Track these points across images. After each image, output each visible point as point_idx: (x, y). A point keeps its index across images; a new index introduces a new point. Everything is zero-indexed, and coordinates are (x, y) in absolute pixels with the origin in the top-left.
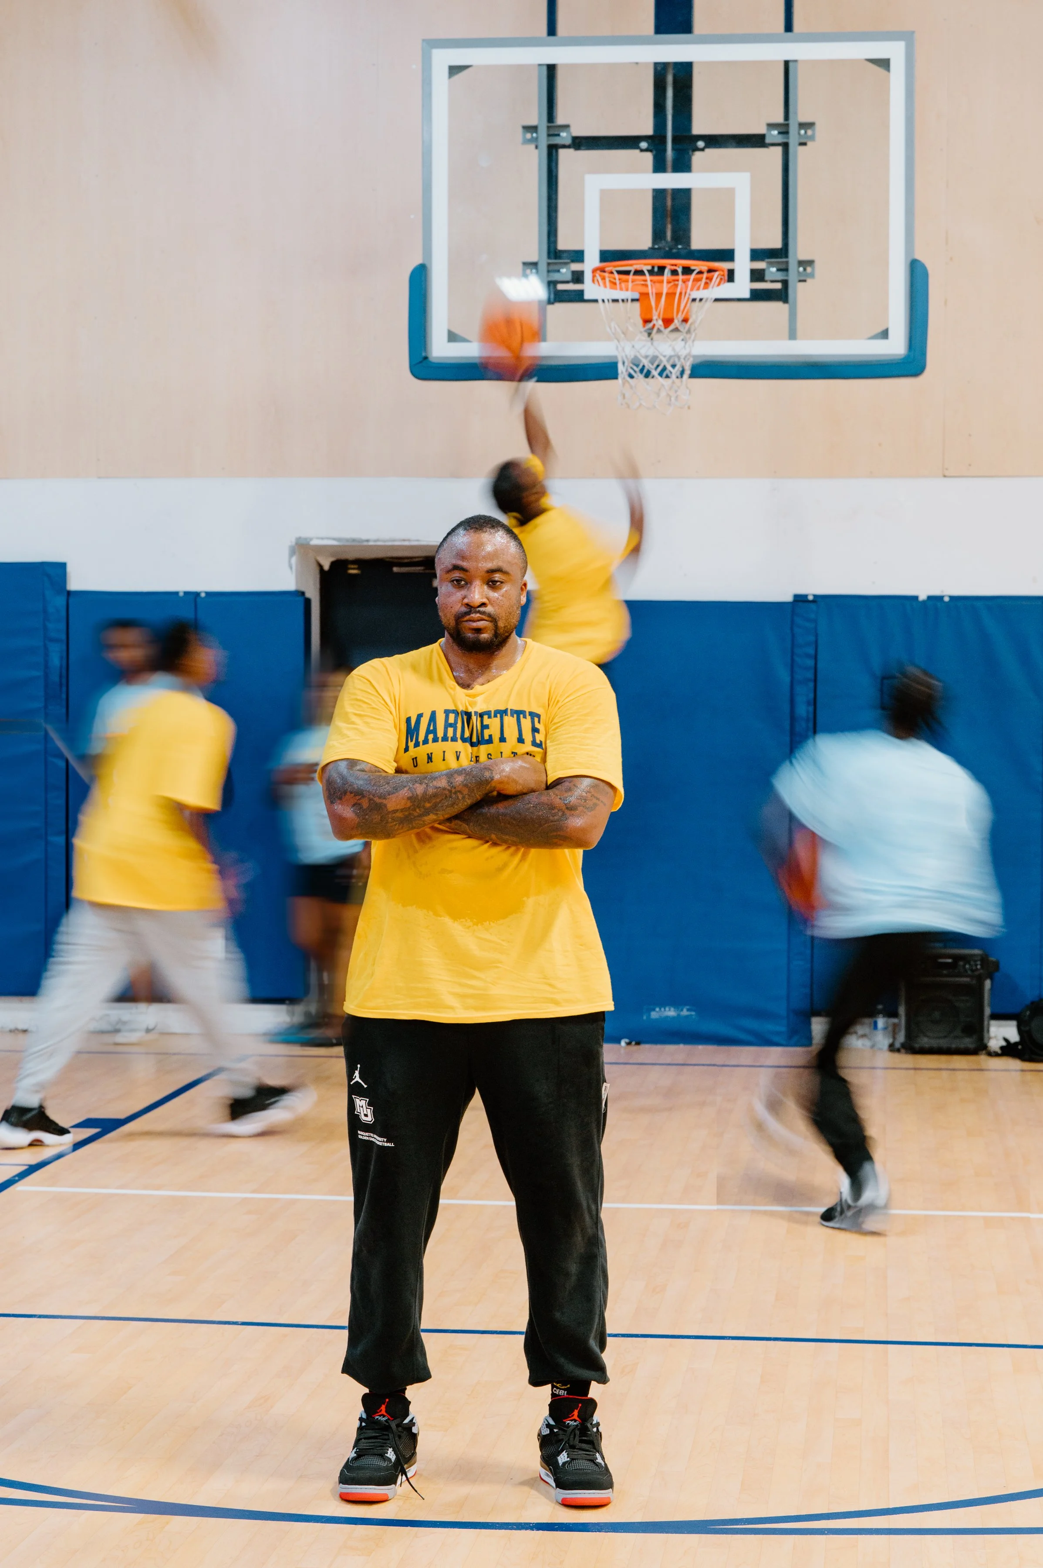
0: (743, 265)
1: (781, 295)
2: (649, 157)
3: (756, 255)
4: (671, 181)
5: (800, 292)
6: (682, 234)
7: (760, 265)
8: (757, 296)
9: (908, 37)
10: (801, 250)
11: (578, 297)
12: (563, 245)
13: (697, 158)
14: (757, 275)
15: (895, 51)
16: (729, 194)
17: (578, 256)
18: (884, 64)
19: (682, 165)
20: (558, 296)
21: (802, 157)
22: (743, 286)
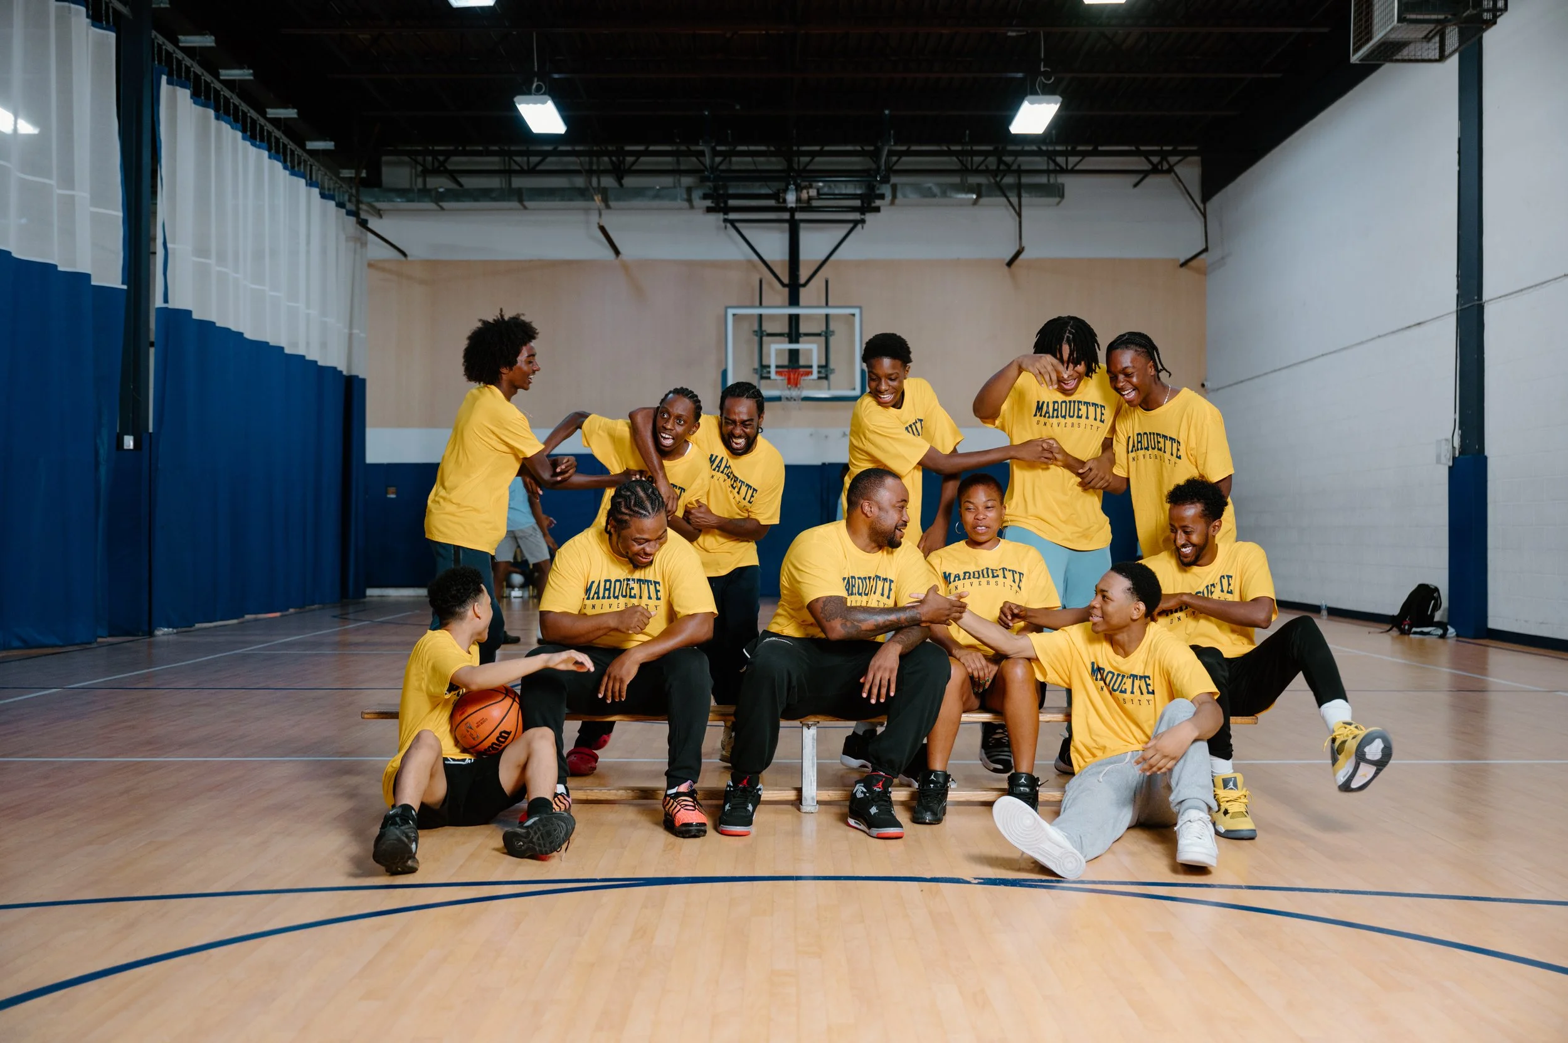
0: (815, 370)
1: (826, 378)
2: (787, 339)
3: (819, 367)
4: (794, 346)
5: (832, 377)
6: (797, 360)
7: (820, 370)
8: (819, 378)
9: (860, 308)
10: (832, 365)
11: (769, 378)
12: (764, 363)
13: (801, 339)
14: (819, 372)
15: (856, 311)
16: (811, 350)
17: (769, 367)
18: (854, 315)
19: (797, 342)
20: (762, 378)
21: (832, 340)
22: (815, 375)
